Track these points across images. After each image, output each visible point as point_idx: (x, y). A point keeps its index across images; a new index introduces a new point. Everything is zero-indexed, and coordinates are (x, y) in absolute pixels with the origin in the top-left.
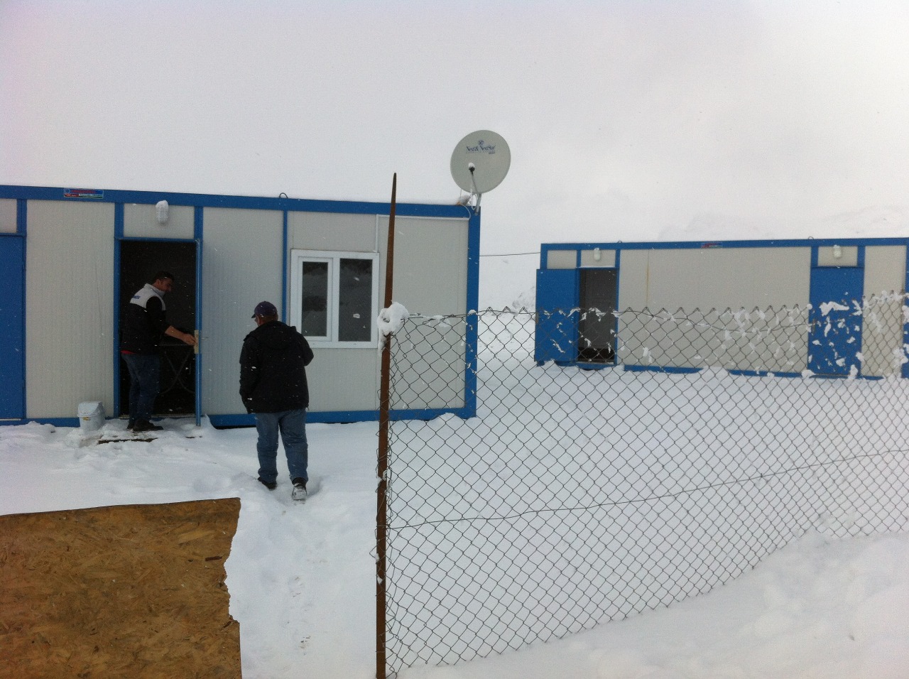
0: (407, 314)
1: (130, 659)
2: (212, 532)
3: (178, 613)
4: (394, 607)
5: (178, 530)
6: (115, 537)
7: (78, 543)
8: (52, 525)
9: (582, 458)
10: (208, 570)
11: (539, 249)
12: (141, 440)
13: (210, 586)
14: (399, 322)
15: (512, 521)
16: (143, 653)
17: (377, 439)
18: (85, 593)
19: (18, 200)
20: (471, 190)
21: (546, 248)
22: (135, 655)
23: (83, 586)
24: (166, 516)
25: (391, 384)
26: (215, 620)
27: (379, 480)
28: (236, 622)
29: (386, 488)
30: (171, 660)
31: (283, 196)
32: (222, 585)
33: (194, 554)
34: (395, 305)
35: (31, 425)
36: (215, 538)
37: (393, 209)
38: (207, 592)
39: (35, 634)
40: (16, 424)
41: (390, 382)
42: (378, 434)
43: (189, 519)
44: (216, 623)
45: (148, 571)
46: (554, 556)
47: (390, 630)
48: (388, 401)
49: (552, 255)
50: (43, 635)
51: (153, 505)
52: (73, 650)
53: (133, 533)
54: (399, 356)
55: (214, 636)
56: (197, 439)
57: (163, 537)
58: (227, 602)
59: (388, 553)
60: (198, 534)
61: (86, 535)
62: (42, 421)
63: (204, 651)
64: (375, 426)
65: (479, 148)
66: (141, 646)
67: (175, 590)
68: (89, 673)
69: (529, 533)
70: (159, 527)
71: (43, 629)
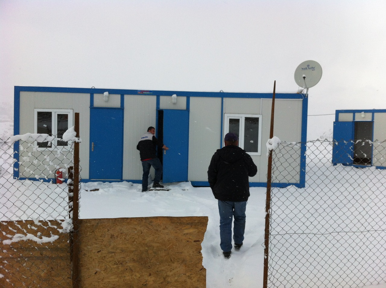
0: (280, 141)
1: (162, 280)
2: (196, 230)
3: (182, 262)
4: (272, 269)
5: (183, 228)
6: (159, 229)
7: (145, 231)
8: (136, 223)
9: (360, 209)
10: (194, 246)
11: (335, 112)
12: (165, 190)
13: (195, 252)
14: (276, 145)
15: (326, 236)
16: (167, 278)
17: (265, 196)
18: (147, 251)
19: (121, 95)
20: (304, 87)
21: (338, 112)
22: (165, 279)
23: (146, 248)
24: (179, 222)
25: (272, 172)
26: (197, 267)
27: (266, 213)
28: (205, 269)
29: (269, 217)
30: (178, 282)
31: (222, 91)
32: (200, 252)
33: (189, 238)
34: (274, 137)
35: (124, 182)
36: (198, 232)
37: (274, 96)
38: (194, 255)
39: (127, 266)
40: (119, 182)
41: (272, 171)
42: (266, 193)
43: (188, 224)
44: (197, 268)
45: (171, 244)
46: (345, 253)
47: (270, 279)
48: (271, 179)
49: (340, 115)
50: (130, 267)
51: (174, 217)
52: (141, 274)
53: (166, 228)
54: (276, 160)
55: (196, 274)
56: (186, 190)
57: (178, 231)
58: (202, 260)
59: (269, 245)
60: (191, 230)
61: (148, 228)
62: (128, 181)
63: (192, 280)
64: (265, 190)
65: (308, 68)
66: (167, 275)
67: (181, 253)
68: (147, 284)
69: (334, 242)
70: (176, 226)
71: (130, 264)
